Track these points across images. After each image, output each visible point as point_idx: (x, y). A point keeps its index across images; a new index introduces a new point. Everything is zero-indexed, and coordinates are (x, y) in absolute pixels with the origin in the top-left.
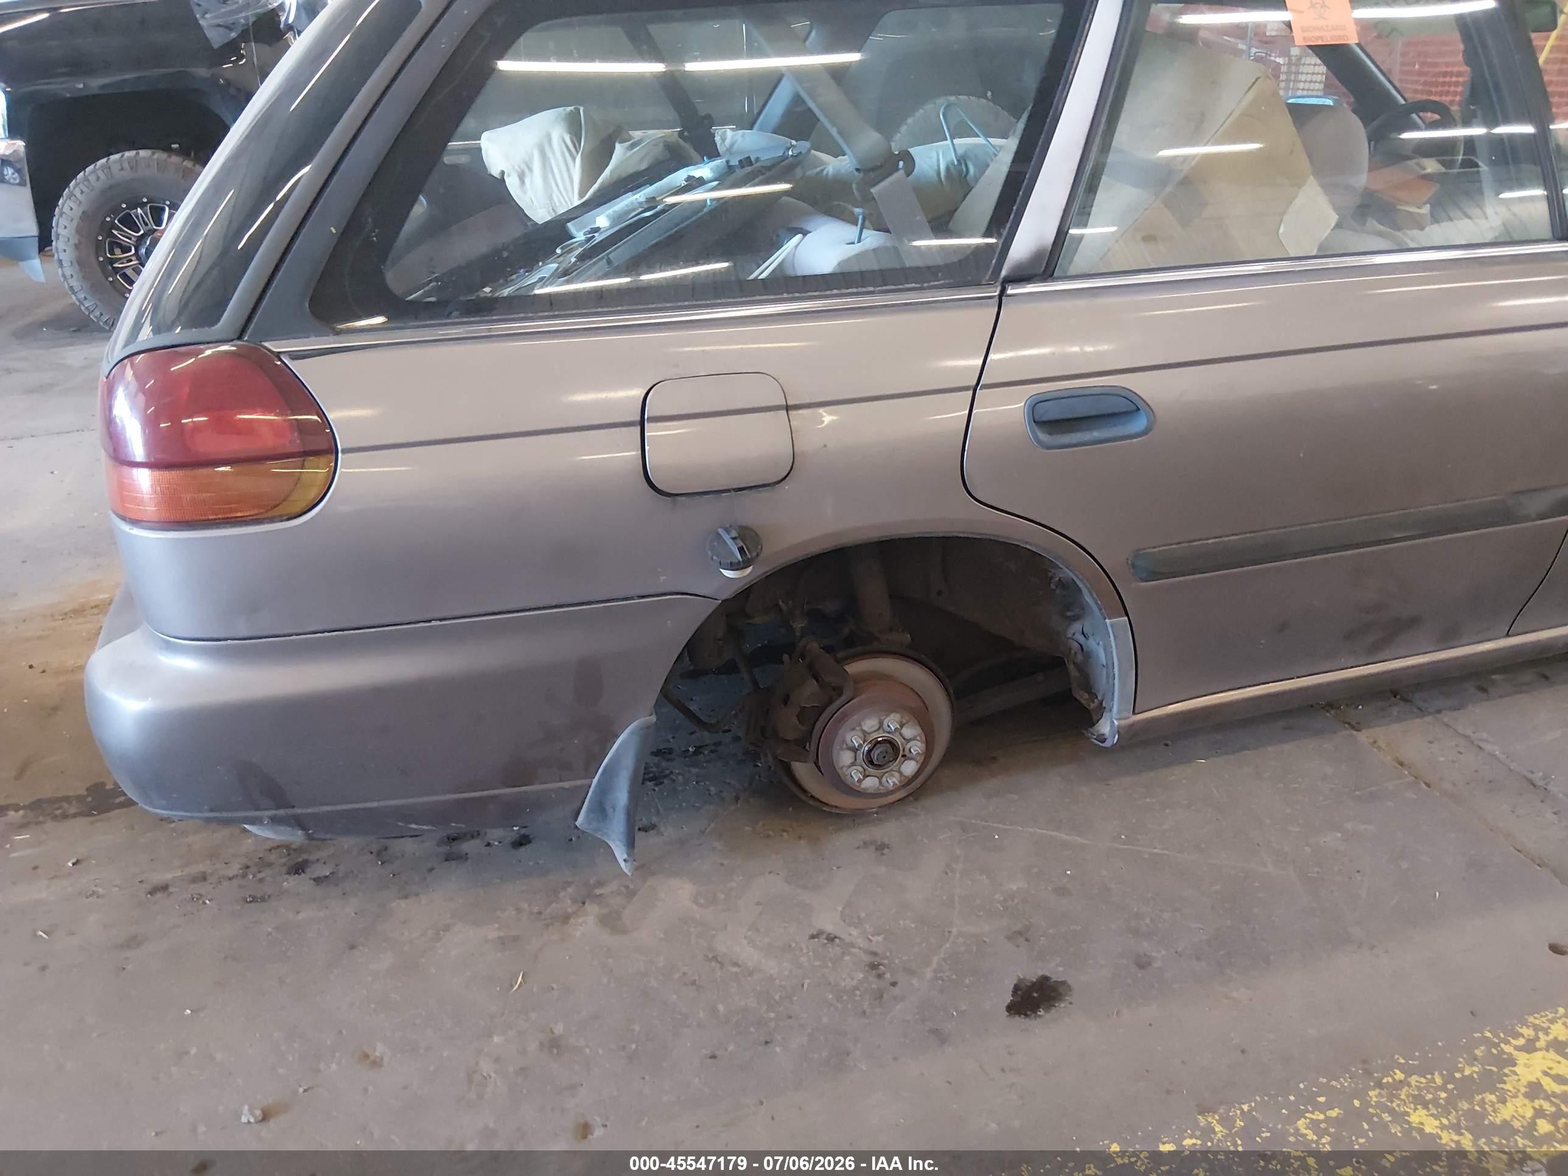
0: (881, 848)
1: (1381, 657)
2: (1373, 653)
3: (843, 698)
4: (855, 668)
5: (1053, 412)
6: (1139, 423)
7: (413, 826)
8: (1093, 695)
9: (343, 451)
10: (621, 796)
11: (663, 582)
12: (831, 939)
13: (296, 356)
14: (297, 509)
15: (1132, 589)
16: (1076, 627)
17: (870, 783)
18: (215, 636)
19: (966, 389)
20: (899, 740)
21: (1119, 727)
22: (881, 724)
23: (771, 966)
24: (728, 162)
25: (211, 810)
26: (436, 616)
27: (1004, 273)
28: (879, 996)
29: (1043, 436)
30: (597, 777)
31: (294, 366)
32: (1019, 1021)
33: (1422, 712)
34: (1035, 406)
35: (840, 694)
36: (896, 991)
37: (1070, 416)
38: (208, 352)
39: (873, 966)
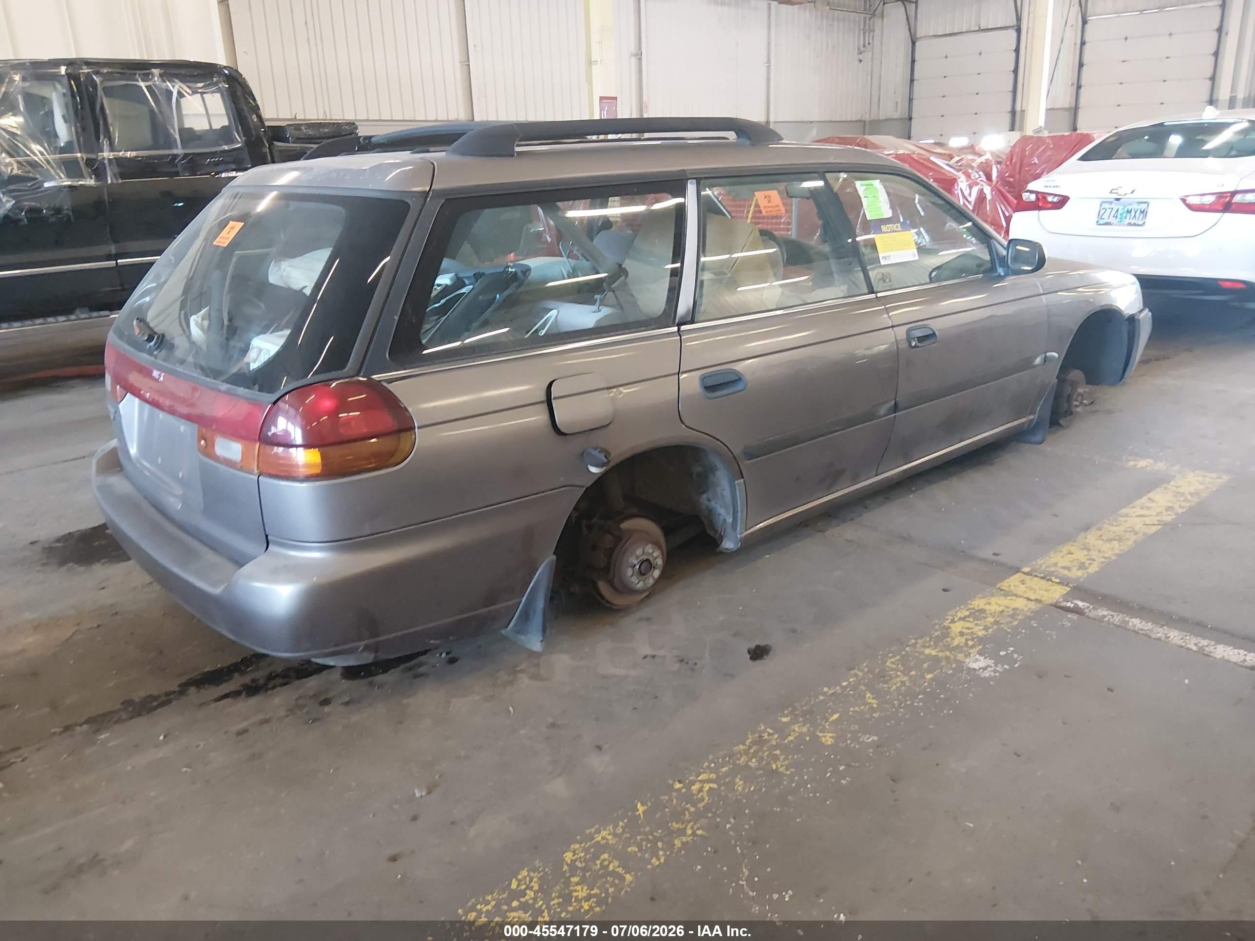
0: (648, 619)
1: (833, 490)
2: (829, 490)
3: (623, 542)
4: (625, 525)
5: (710, 383)
6: (740, 386)
7: (432, 642)
8: (716, 531)
9: (419, 428)
10: (540, 604)
11: (562, 480)
12: (654, 657)
13: (390, 381)
14: (399, 460)
15: (745, 464)
16: (705, 496)
17: (640, 585)
18: (346, 537)
19: (675, 374)
20: (651, 559)
21: (741, 538)
22: (644, 550)
23: (633, 673)
24: (456, 275)
25: (335, 646)
26: (461, 511)
27: (677, 321)
28: (693, 670)
29: (709, 395)
30: (525, 598)
31: (391, 387)
32: (758, 662)
33: (844, 521)
34: (703, 378)
35: (621, 540)
36: (697, 666)
37: (715, 384)
38: (334, 385)
39: (682, 661)
